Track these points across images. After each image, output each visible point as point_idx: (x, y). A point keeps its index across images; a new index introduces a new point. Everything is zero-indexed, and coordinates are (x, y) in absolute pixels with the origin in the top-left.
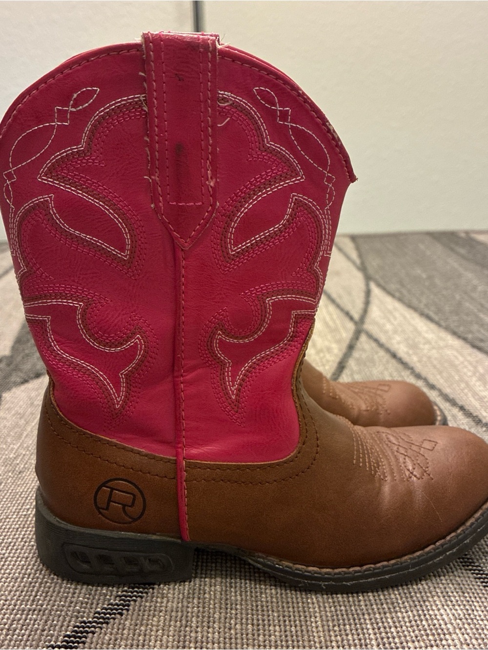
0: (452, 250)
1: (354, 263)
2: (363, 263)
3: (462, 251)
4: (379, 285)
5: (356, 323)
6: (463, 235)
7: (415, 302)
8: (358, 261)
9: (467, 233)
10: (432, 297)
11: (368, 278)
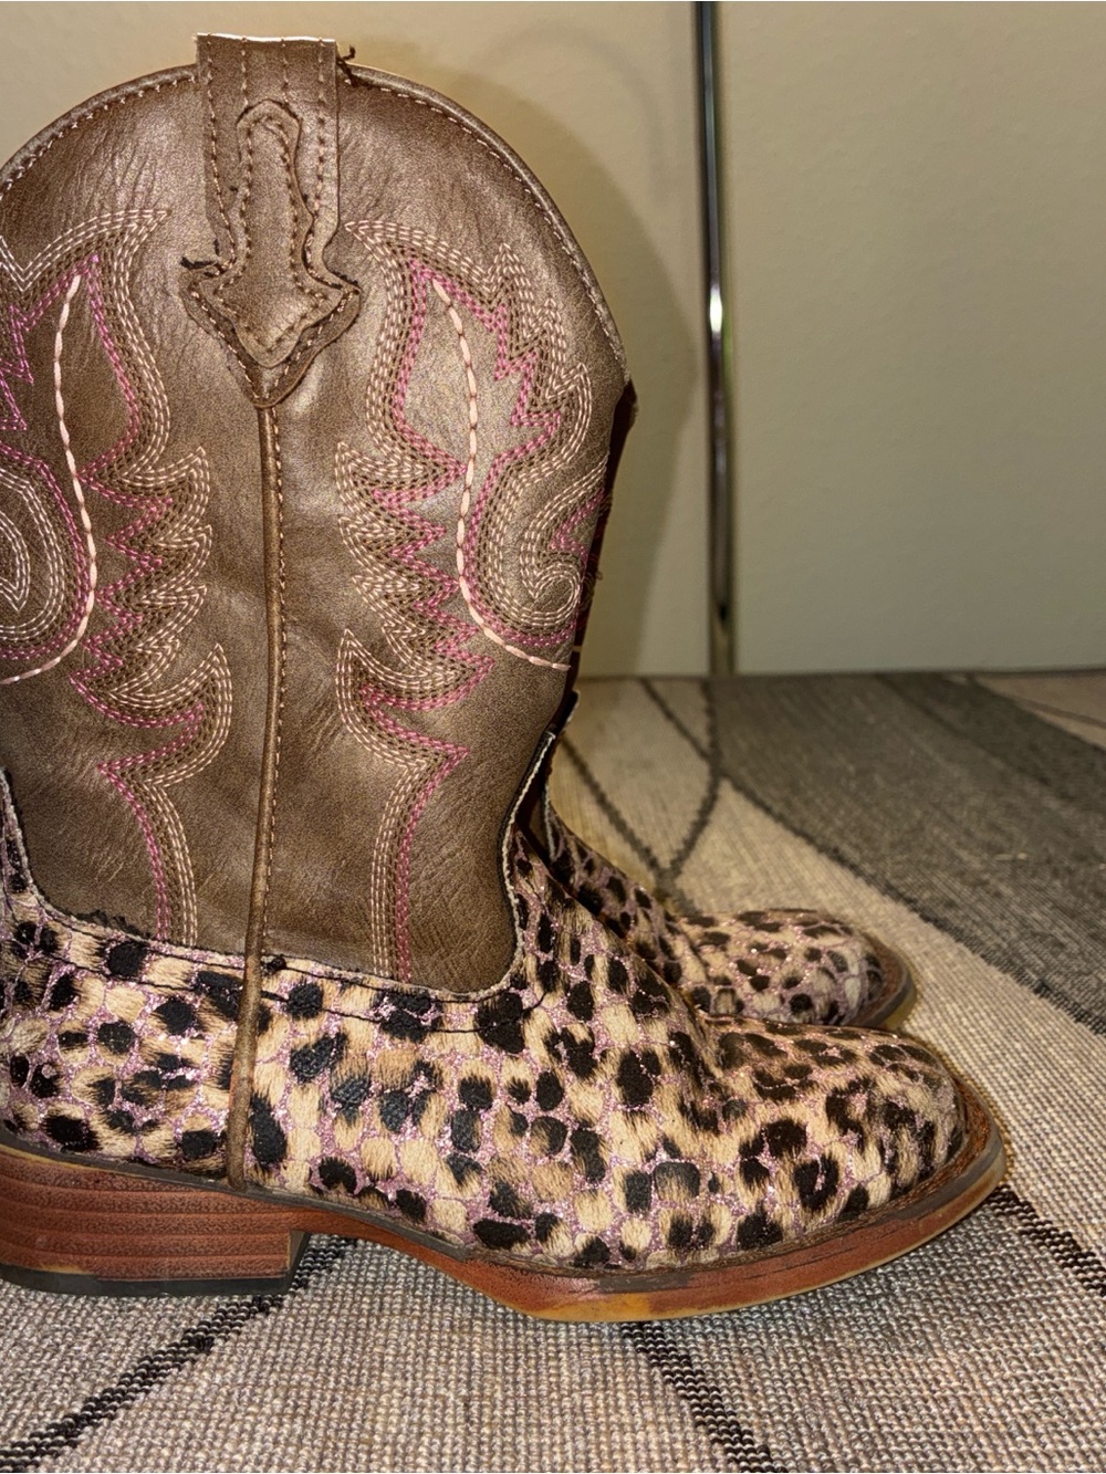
0: (928, 712)
1: (695, 743)
2: (714, 744)
3: (950, 715)
4: (739, 787)
5: (660, 874)
6: (962, 680)
7: (816, 823)
8: (705, 740)
9: (970, 675)
10: (858, 812)
11: (717, 773)
